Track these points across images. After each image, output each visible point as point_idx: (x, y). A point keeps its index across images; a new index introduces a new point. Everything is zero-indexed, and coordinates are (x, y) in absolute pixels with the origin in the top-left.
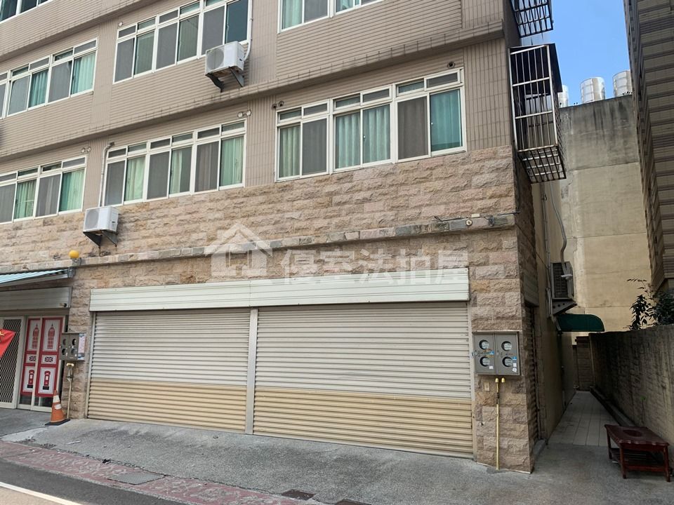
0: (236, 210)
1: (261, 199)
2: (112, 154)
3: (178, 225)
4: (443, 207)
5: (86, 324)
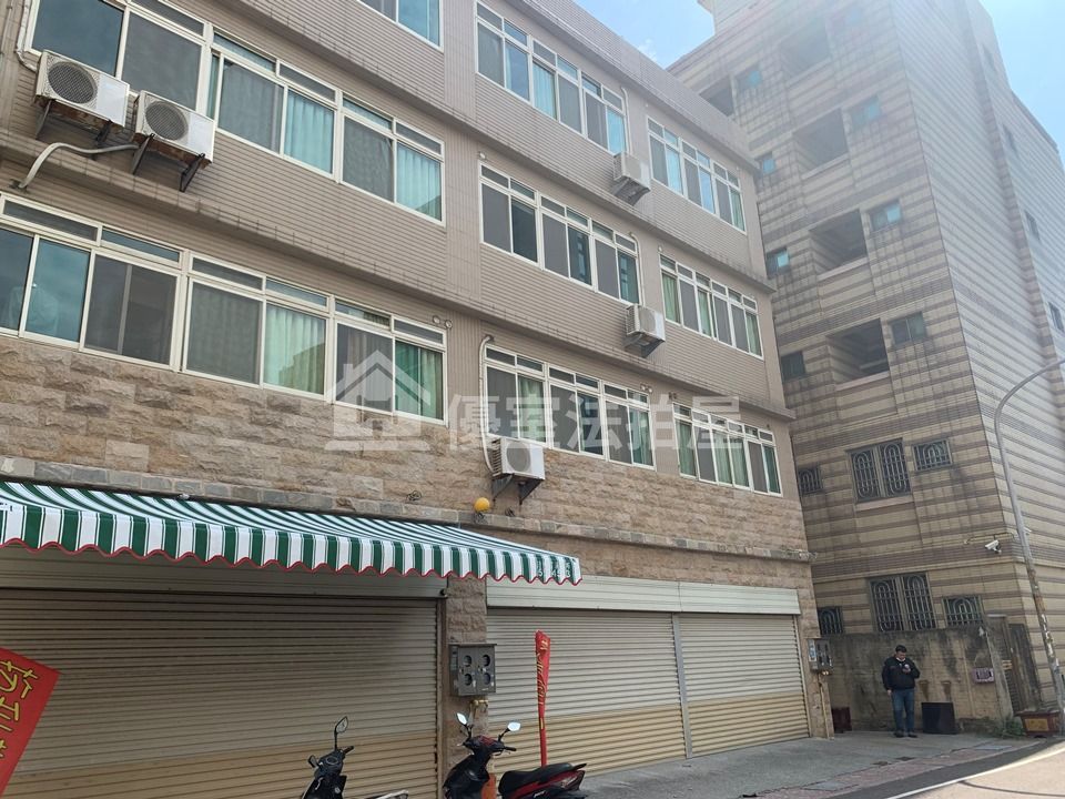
2: (490, 353)
5: (483, 629)
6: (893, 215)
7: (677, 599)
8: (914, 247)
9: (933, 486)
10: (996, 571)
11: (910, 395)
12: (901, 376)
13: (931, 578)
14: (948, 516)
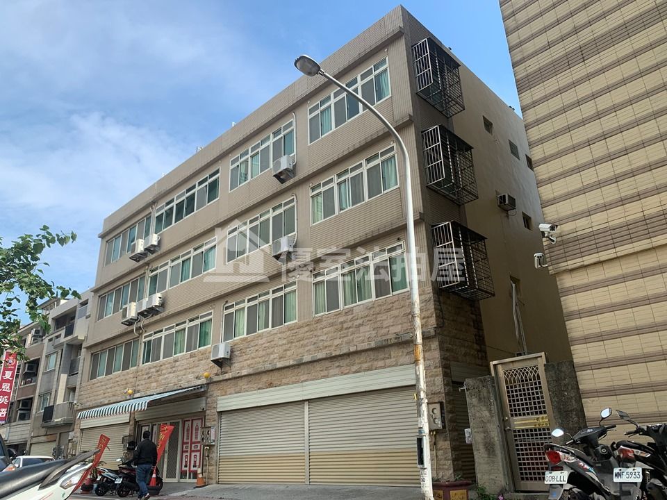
0: (294, 338)
1: (306, 329)
2: (227, 308)
3: (264, 350)
4: (400, 326)
5: (215, 421)
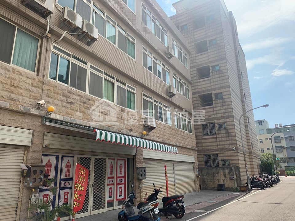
2: (144, 95)
5: (142, 163)
6: (217, 68)
7: (175, 158)
8: (222, 77)
9: (221, 134)
10: (234, 154)
11: (218, 112)
12: (216, 107)
13: (219, 155)
14: (224, 141)
